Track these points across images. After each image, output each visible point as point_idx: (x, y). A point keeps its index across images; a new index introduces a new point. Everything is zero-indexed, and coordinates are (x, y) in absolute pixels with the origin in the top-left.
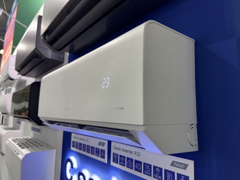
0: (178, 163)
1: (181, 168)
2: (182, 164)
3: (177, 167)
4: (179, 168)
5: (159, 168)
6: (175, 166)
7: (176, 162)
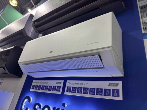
0: (113, 84)
1: (115, 86)
2: (115, 84)
3: (112, 86)
4: (114, 86)
5: (100, 89)
6: (111, 86)
7: (111, 84)
